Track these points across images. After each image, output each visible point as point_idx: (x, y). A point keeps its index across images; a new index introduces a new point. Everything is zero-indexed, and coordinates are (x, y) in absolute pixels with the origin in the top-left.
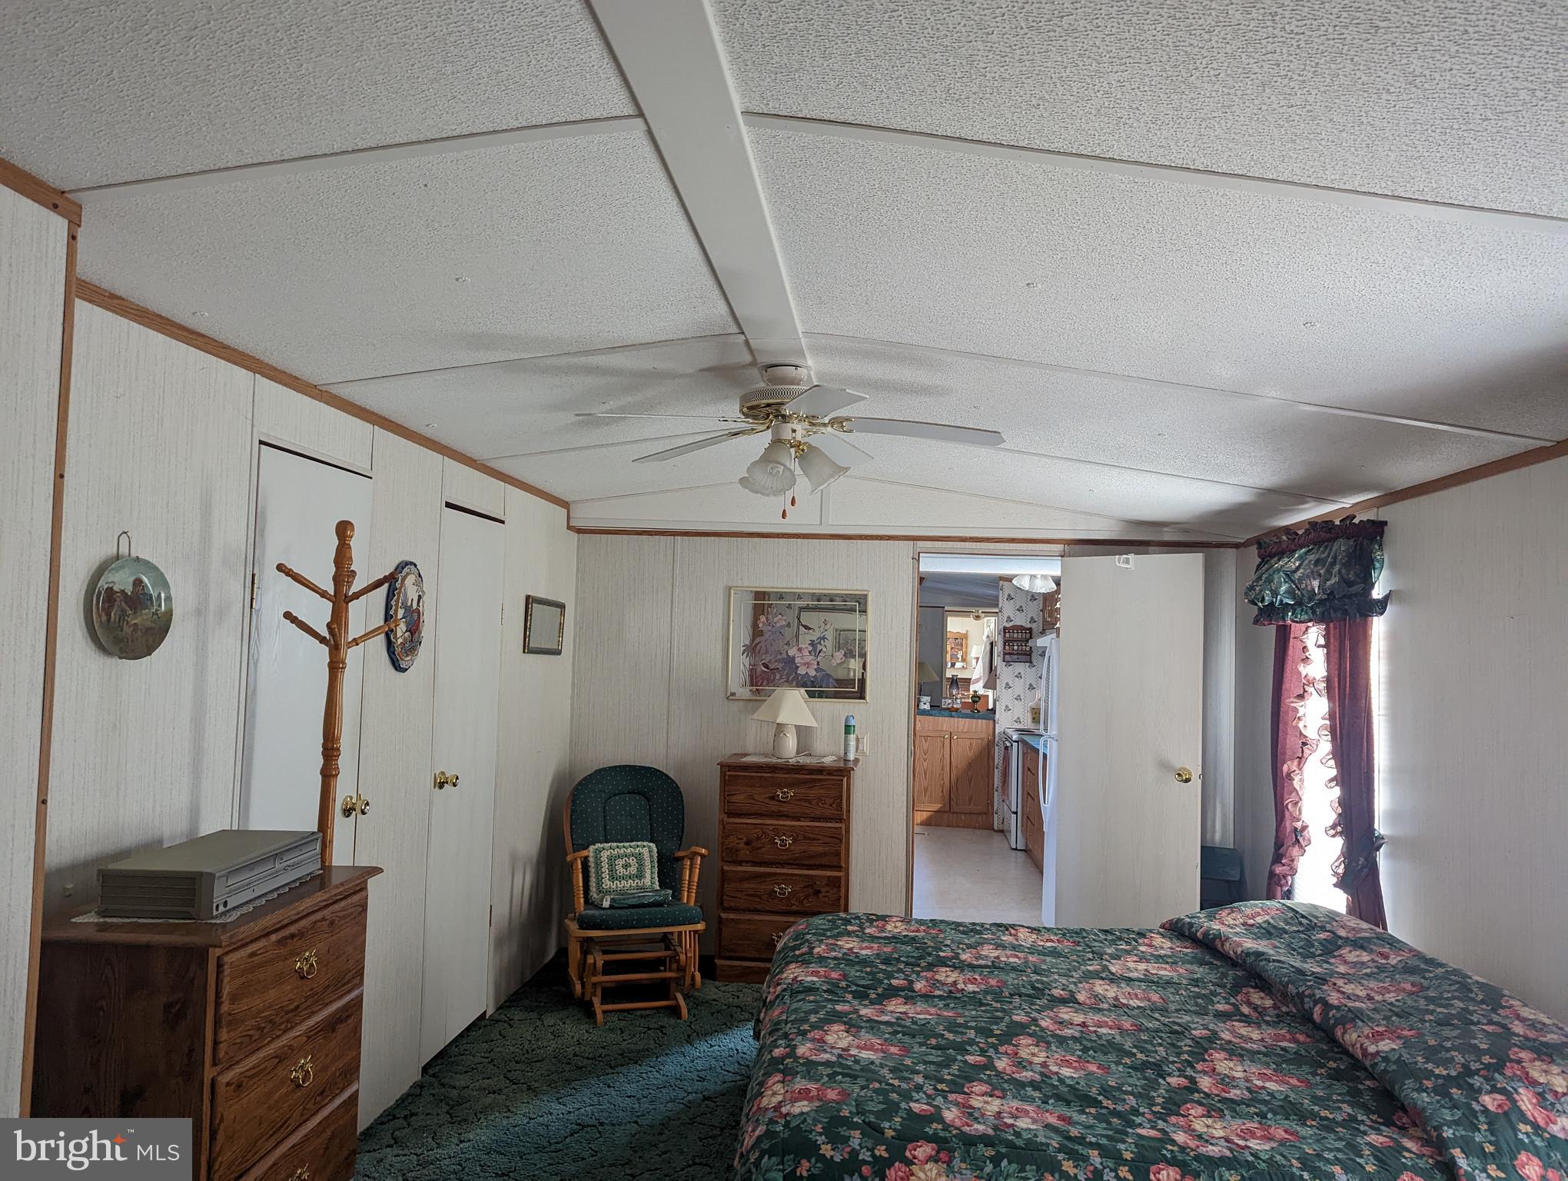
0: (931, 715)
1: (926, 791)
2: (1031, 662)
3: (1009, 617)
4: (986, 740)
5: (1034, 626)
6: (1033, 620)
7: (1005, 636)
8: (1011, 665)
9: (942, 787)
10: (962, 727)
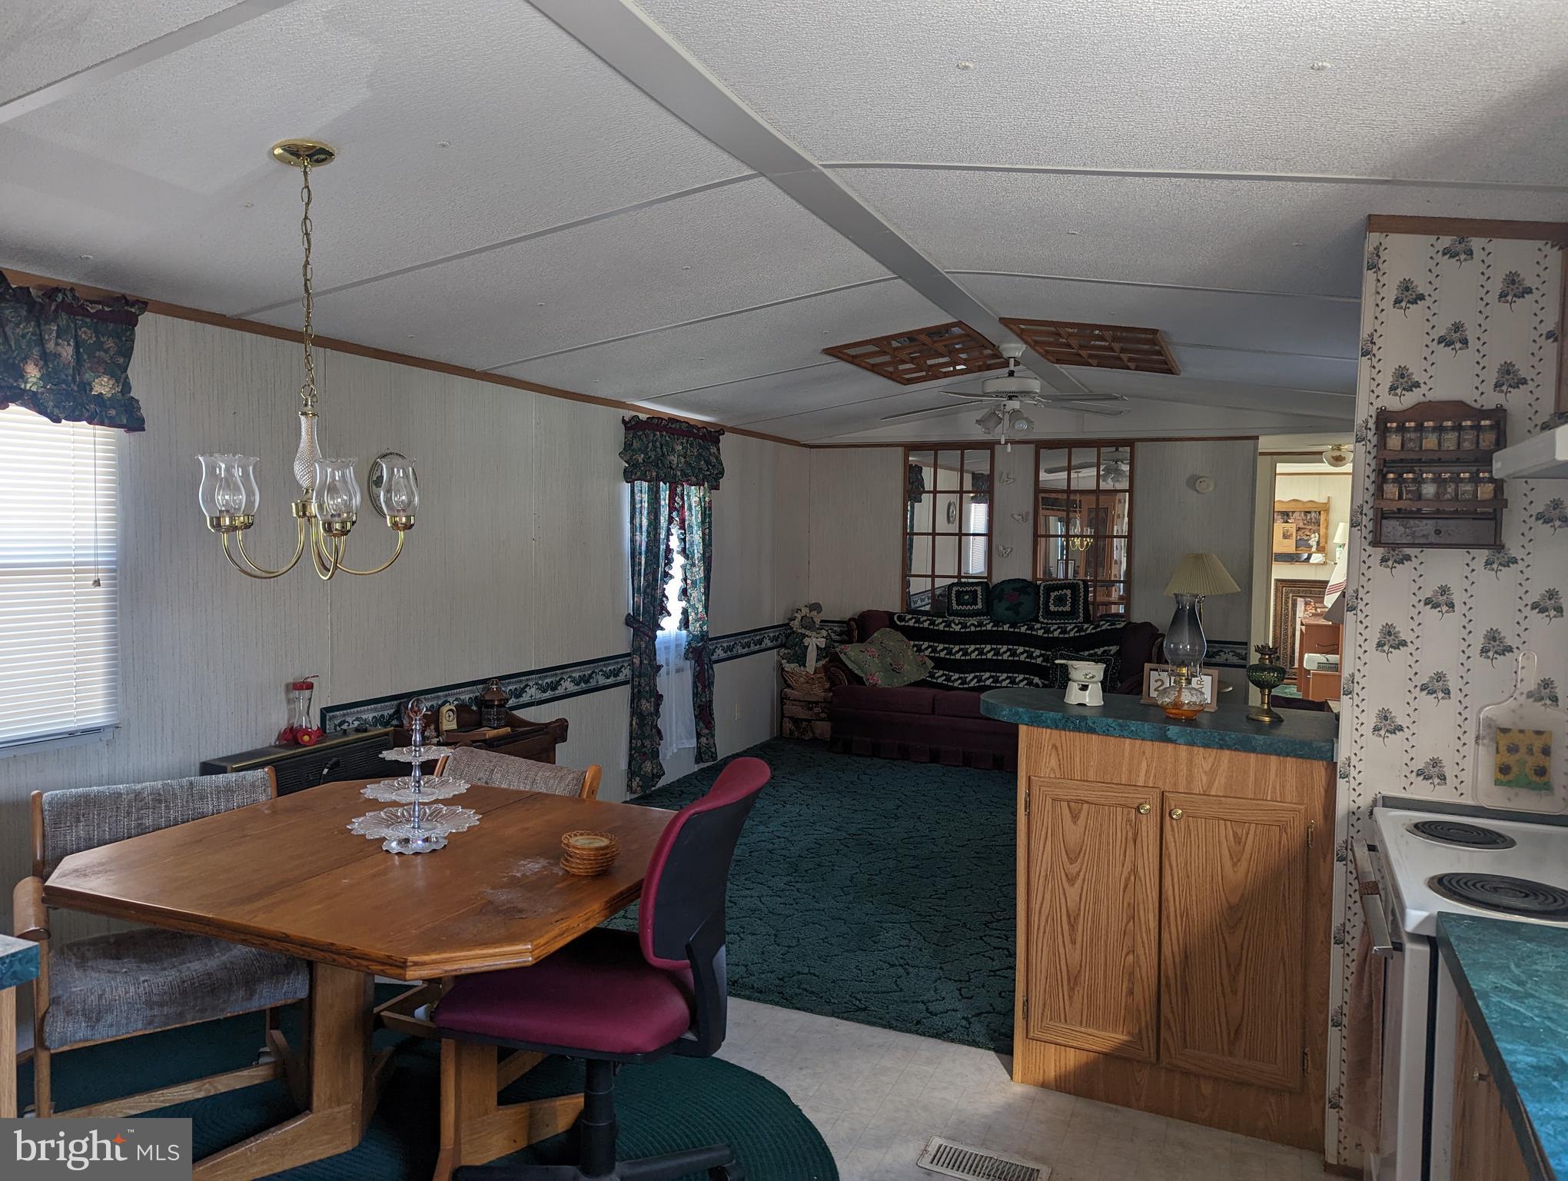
0: (1091, 731)
1: (1074, 980)
2: (1497, 546)
3: (1401, 374)
4: (1298, 830)
5: (1515, 401)
6: (1509, 377)
7: (1382, 444)
8: (1408, 558)
9: (1132, 974)
10: (1204, 778)
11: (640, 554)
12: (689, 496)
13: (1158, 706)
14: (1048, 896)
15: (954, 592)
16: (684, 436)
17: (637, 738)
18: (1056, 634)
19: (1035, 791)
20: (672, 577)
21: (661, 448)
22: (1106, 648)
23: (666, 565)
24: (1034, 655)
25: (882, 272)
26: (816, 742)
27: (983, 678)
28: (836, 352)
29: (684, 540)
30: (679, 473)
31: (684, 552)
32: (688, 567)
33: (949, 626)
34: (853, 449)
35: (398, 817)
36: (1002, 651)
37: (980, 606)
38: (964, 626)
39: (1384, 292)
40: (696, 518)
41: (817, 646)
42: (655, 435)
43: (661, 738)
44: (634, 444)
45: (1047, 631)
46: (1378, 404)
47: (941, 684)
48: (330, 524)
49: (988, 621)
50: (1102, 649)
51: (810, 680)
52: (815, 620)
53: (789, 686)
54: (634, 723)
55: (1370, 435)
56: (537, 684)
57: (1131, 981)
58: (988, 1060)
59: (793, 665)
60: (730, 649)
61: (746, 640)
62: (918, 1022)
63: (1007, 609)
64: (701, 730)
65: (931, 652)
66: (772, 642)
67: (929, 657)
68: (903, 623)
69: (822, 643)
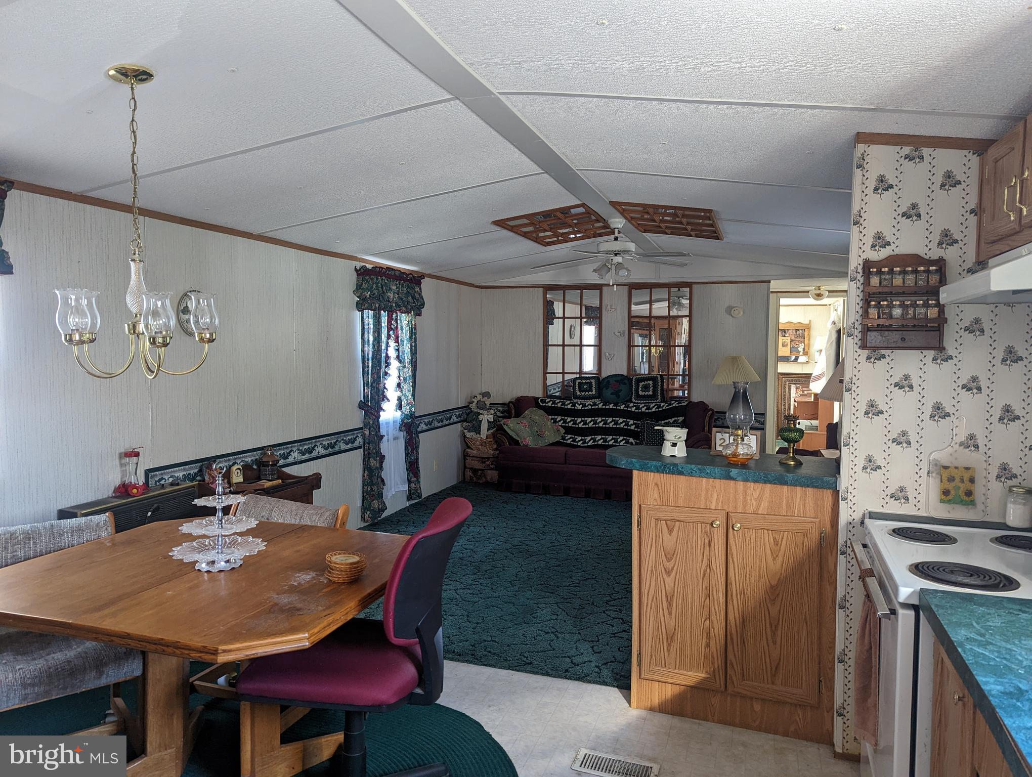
0: (681, 473)
1: (670, 639)
2: (941, 348)
3: (879, 237)
4: (815, 536)
5: (951, 254)
6: (947, 239)
7: (867, 282)
8: (884, 357)
9: (708, 633)
10: (754, 503)
11: (368, 360)
12: (401, 321)
13: (723, 456)
14: (653, 584)
15: (577, 383)
16: (397, 280)
17: (367, 485)
18: (643, 410)
19: (644, 514)
20: (390, 375)
21: (382, 288)
22: (676, 418)
23: (386, 367)
24: (630, 424)
25: (534, 168)
26: (488, 485)
27: (597, 439)
28: (500, 223)
29: (398, 350)
30: (394, 305)
31: (398, 358)
32: (401, 368)
33: (574, 405)
34: (510, 289)
35: (206, 546)
36: (608, 421)
37: (594, 392)
38: (584, 406)
39: (867, 183)
40: (406, 335)
41: (488, 420)
42: (377, 279)
43: (384, 485)
44: (364, 285)
45: (638, 408)
46: (864, 256)
47: (570, 444)
48: (154, 339)
49: (599, 402)
50: (673, 419)
51: (483, 443)
52: (486, 403)
53: (469, 447)
54: (366, 475)
55: (859, 276)
56: (298, 449)
57: (708, 638)
58: (613, 694)
59: (472, 434)
60: (430, 423)
61: (440, 417)
62: (567, 671)
63: (612, 394)
64: (411, 478)
65: (563, 423)
66: (457, 418)
67: (561, 426)
68: (544, 404)
69: (491, 418)
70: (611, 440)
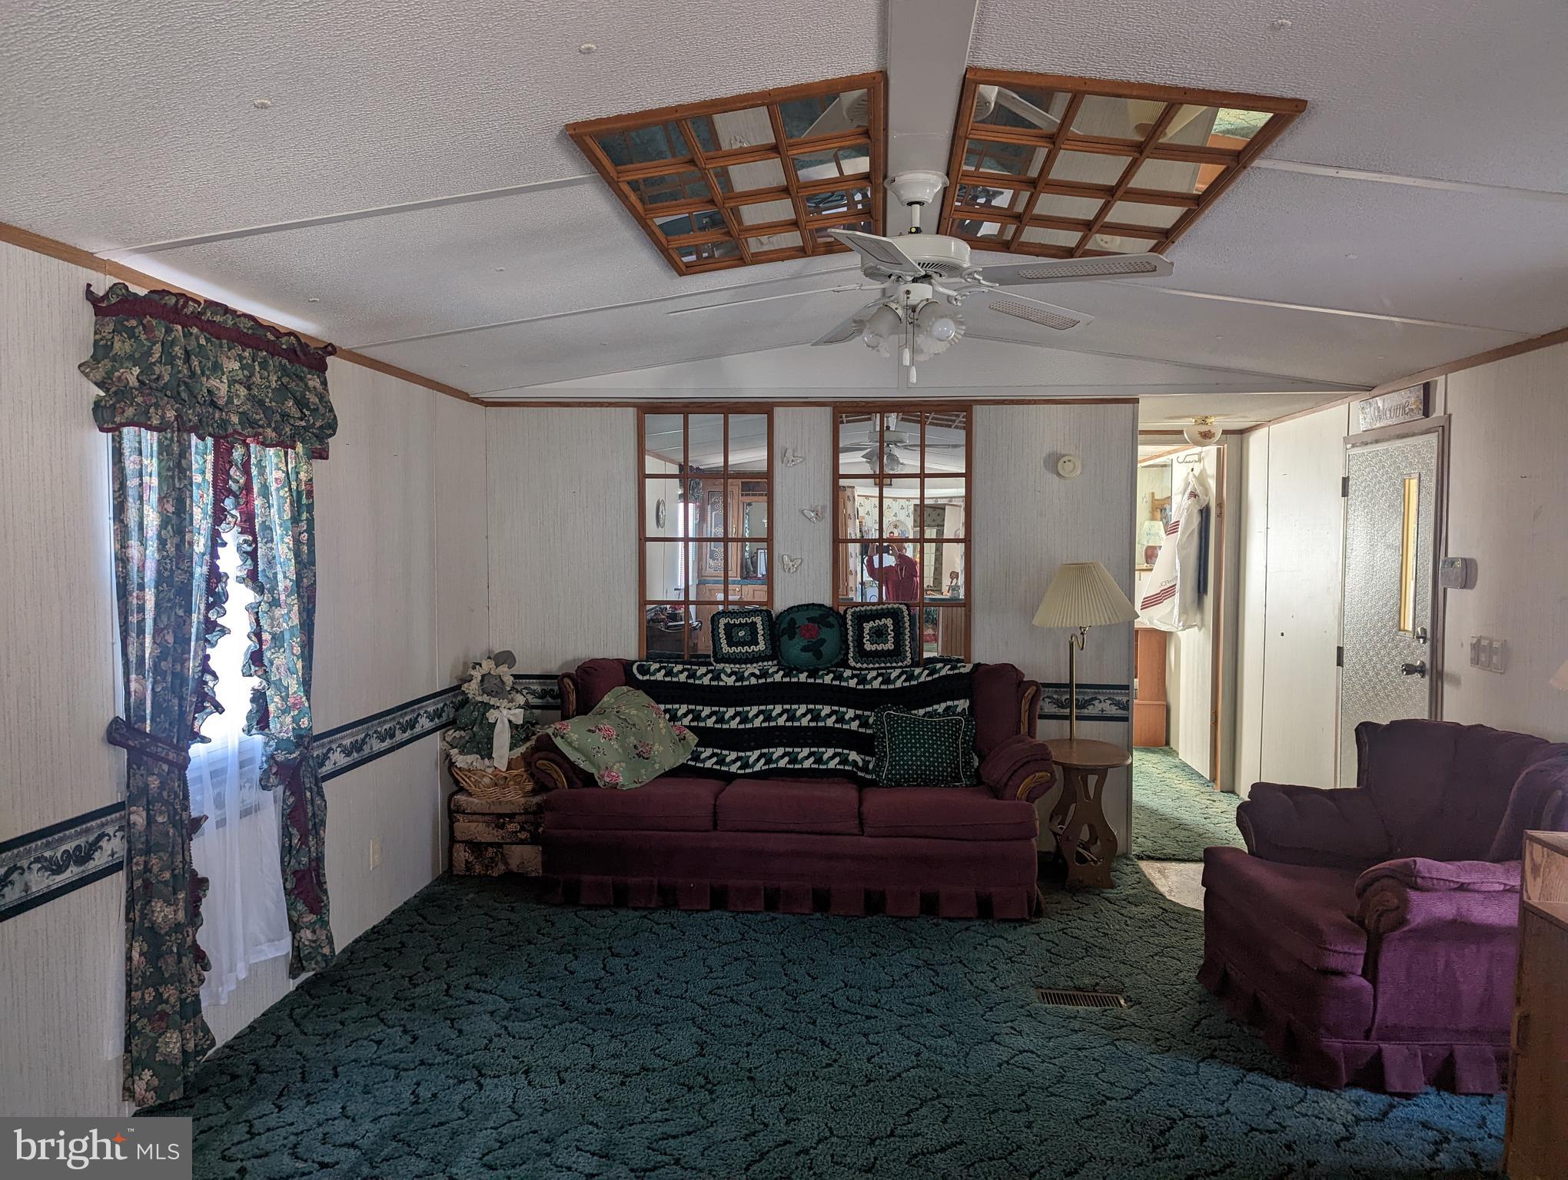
12: (262, 469)
15: (721, 626)
16: (245, 345)
17: (145, 985)
18: (876, 684)
20: (224, 631)
21: (187, 360)
22: (949, 703)
23: (209, 607)
24: (847, 717)
26: (515, 883)
27: (775, 757)
29: (253, 555)
30: (235, 419)
31: (252, 578)
32: (264, 607)
33: (717, 678)
34: (556, 409)
36: (798, 713)
37: (762, 646)
38: (740, 678)
40: (280, 511)
41: (510, 721)
42: (169, 330)
43: (206, 967)
44: (117, 345)
45: (862, 680)
47: (711, 769)
49: (775, 669)
50: (943, 705)
51: (500, 781)
52: (505, 679)
53: (461, 790)
54: (135, 955)
59: (470, 758)
60: (357, 747)
61: (387, 726)
63: (804, 649)
64: (300, 916)
65: (692, 720)
66: (432, 720)
67: (690, 728)
68: (647, 677)
69: (518, 715)
70: (807, 758)
